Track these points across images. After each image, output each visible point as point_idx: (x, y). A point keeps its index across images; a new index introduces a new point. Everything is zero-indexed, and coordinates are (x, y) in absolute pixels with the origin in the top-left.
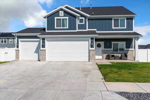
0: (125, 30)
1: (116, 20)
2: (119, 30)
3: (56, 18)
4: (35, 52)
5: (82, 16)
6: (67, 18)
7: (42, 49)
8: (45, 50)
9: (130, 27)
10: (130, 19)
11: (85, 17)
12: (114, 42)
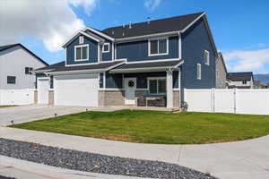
0: (167, 57)
2: (157, 58)
3: (75, 47)
5: (107, 40)
6: (87, 45)
8: (53, 91)
11: (111, 42)
12: (153, 78)
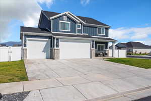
0: (104, 36)
1: (100, 29)
2: (101, 36)
3: (60, 21)
4: (43, 51)
6: (70, 22)
7: (56, 48)
8: (59, 49)
9: (107, 34)
10: (107, 29)
11: (82, 24)
12: (99, 45)
